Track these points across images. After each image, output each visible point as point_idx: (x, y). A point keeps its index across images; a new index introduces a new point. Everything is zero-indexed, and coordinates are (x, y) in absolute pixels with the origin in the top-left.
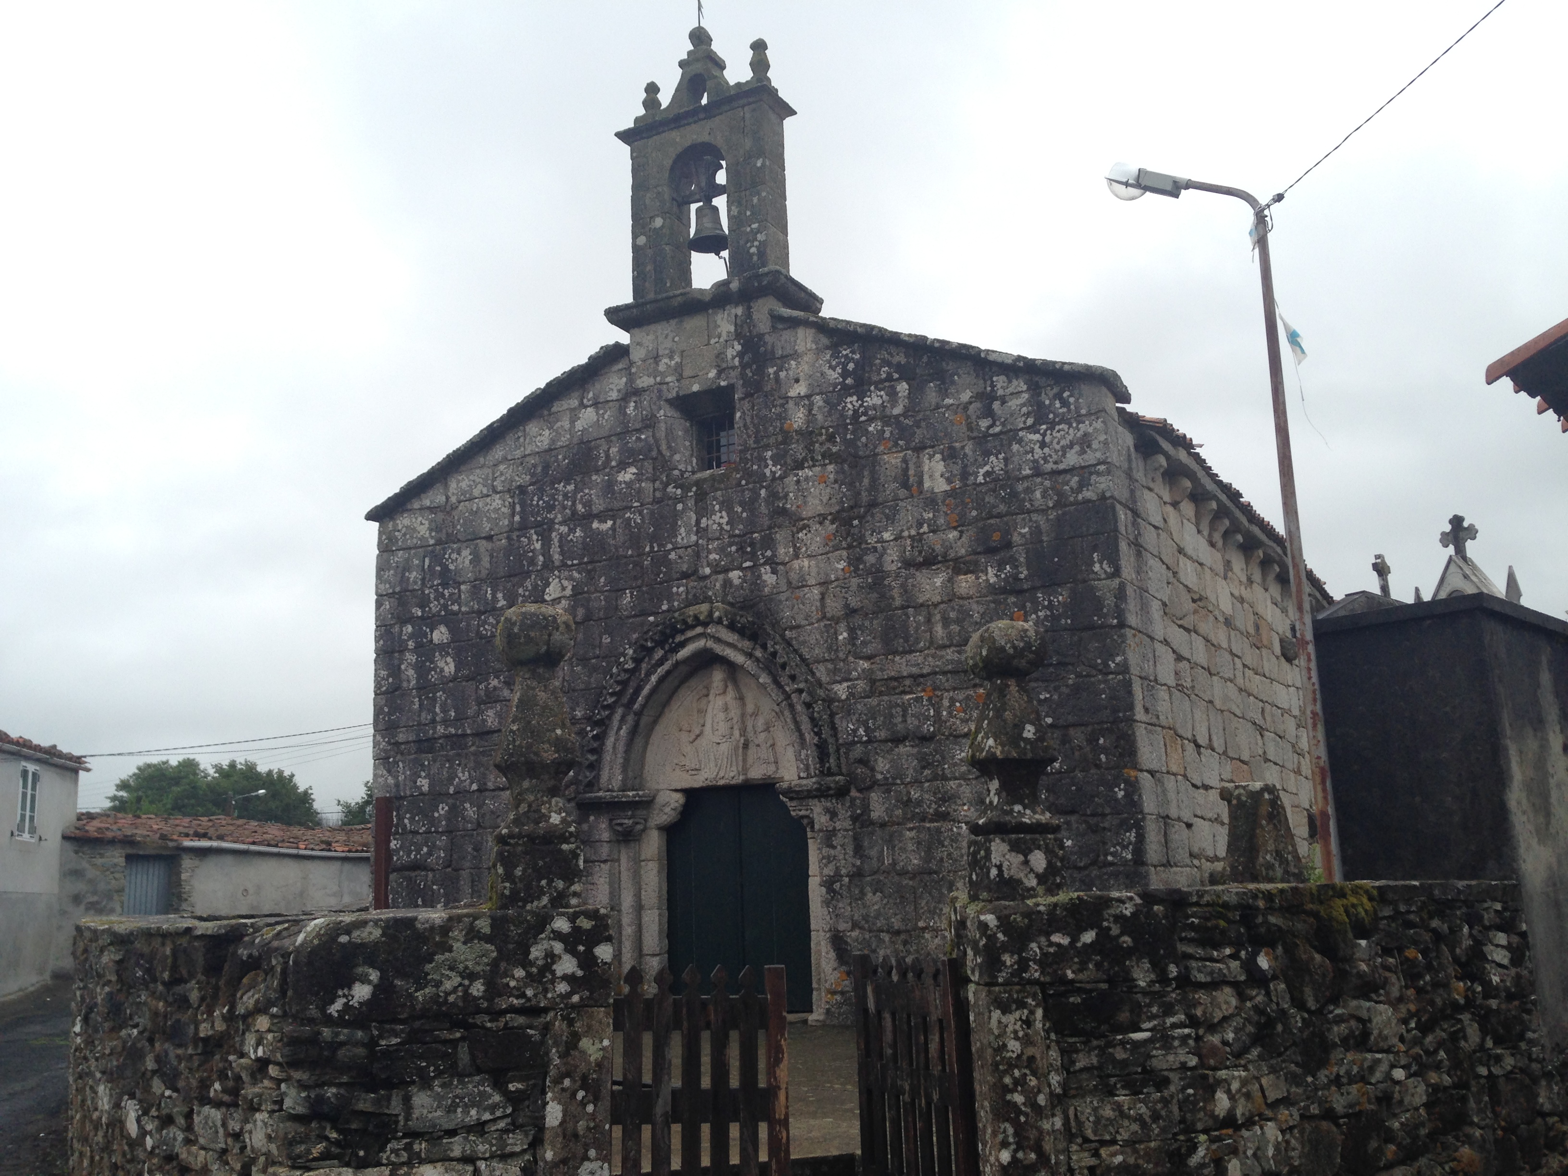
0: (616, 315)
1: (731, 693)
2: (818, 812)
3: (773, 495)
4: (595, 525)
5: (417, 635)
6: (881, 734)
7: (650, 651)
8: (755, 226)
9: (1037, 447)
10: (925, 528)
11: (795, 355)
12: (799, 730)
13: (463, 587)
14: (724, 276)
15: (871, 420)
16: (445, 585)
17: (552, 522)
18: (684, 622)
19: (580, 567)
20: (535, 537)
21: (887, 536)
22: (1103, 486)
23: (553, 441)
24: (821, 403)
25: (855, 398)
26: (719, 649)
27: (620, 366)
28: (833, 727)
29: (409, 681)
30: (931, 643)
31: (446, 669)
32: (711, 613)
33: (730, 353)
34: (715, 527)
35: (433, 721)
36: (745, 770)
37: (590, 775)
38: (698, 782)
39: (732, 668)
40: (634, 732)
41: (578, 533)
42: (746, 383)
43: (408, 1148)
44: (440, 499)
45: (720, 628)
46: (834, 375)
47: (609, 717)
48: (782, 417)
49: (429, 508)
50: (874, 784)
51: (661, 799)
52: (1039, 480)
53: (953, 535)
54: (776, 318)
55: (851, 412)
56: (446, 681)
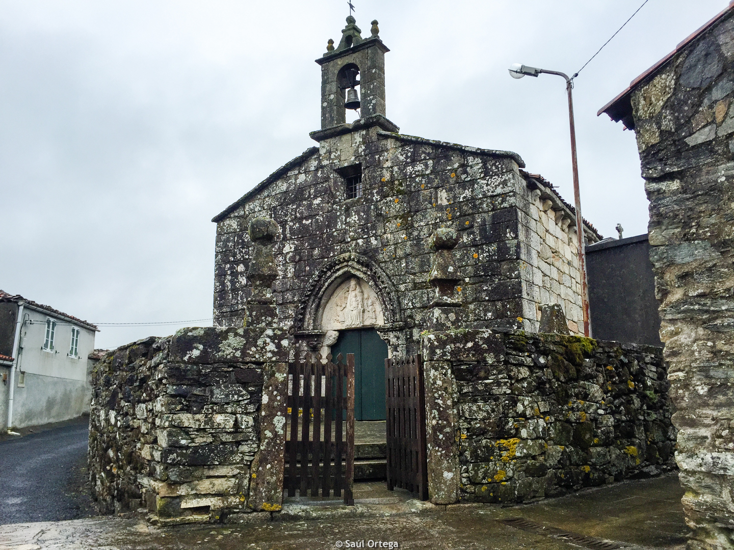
0: (315, 136)
1: (358, 289)
2: (392, 337)
3: (376, 208)
4: (304, 222)
5: (231, 268)
6: (418, 305)
7: (325, 273)
8: (371, 97)
9: (485, 186)
10: (438, 220)
11: (387, 150)
13: (250, 248)
14: (358, 118)
15: (417, 176)
16: (243, 248)
17: (286, 221)
18: (339, 260)
19: (298, 239)
20: (280, 227)
21: (422, 223)
22: (511, 201)
23: (288, 188)
24: (397, 170)
25: (411, 167)
26: (353, 271)
27: (315, 156)
28: (399, 303)
29: (228, 287)
31: (243, 282)
32: (350, 257)
33: (360, 150)
34: (353, 222)
35: (237, 303)
36: (363, 321)
37: (300, 324)
38: (343, 327)
39: (359, 280)
40: (318, 306)
41: (297, 225)
42: (367, 162)
43: (212, 408)
44: (242, 213)
45: (353, 262)
46: (402, 158)
47: (308, 300)
48: (381, 176)
49: (237, 216)
50: (415, 325)
51: (328, 334)
52: (485, 199)
53: (449, 223)
54: (380, 135)
55: (409, 173)
56: (243, 287)
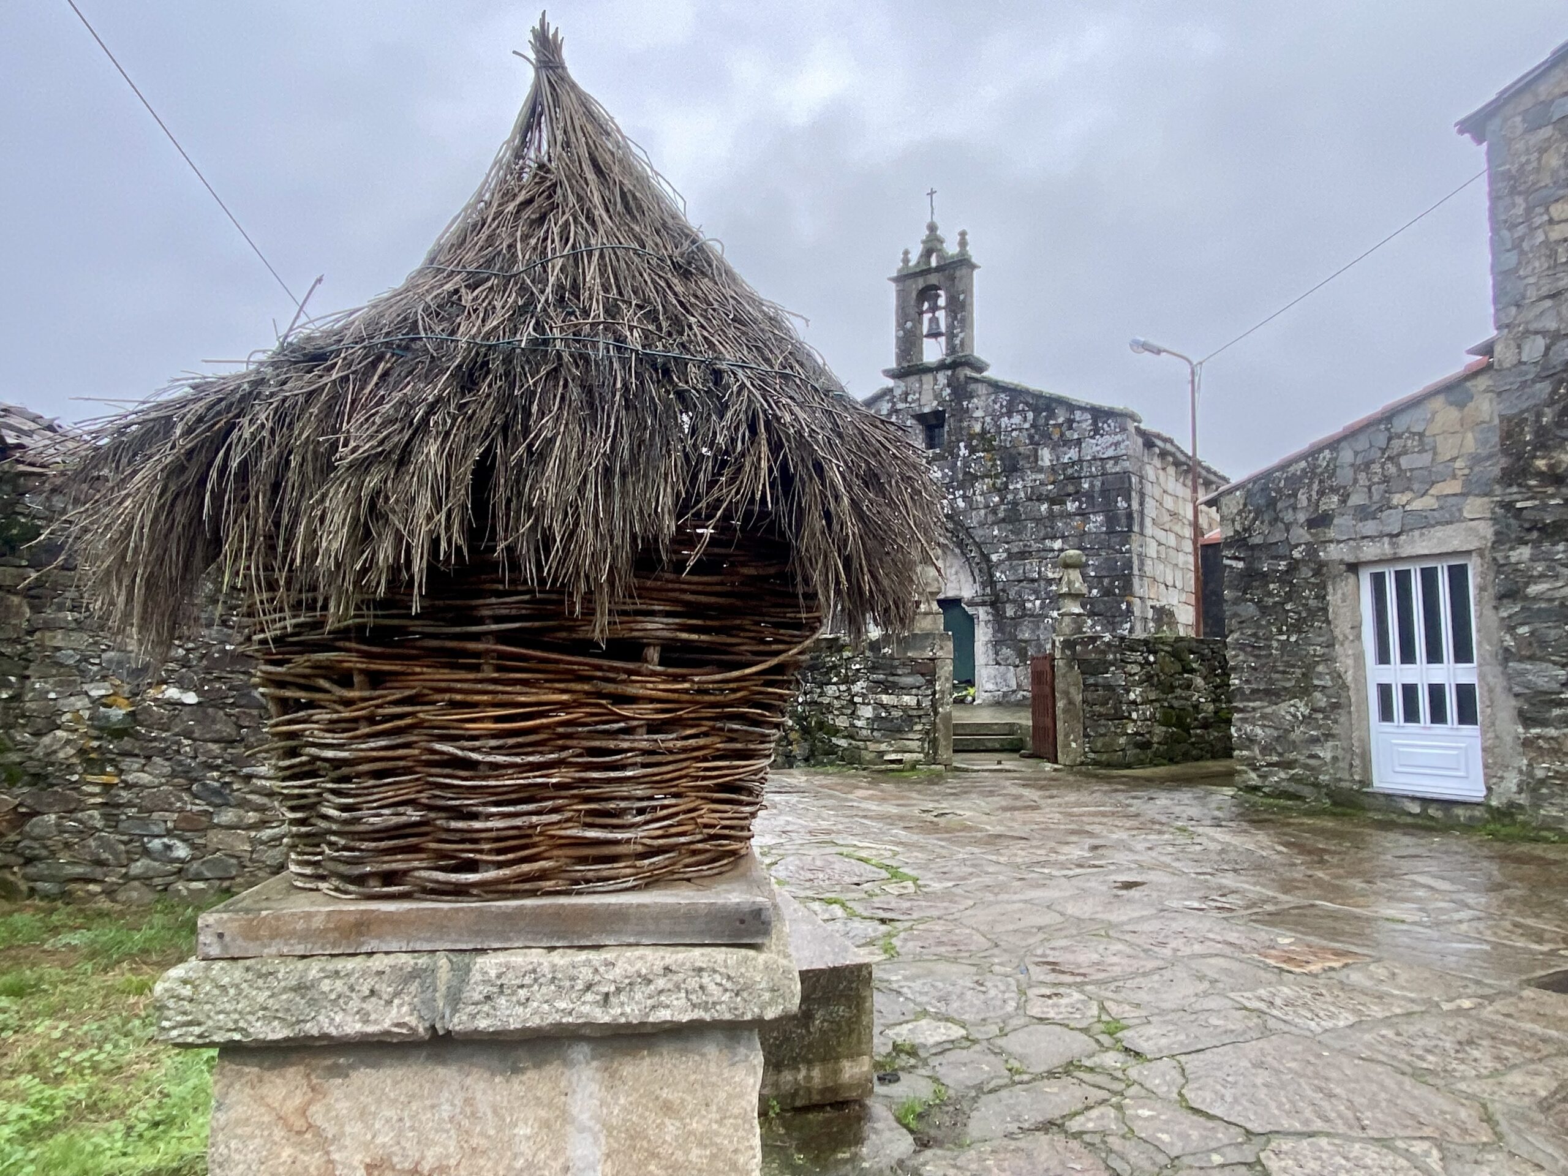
0: (887, 373)
2: (981, 612)
3: (964, 464)
6: (1013, 578)
8: (959, 330)
9: (1094, 446)
10: (1038, 483)
11: (977, 396)
12: (973, 574)
14: (943, 354)
15: (1014, 430)
21: (1019, 486)
22: (1125, 465)
24: (989, 421)
25: (1006, 419)
27: (888, 397)
28: (990, 574)
33: (944, 394)
42: (952, 409)
48: (970, 427)
50: (1008, 601)
52: (1094, 462)
53: (1050, 487)
54: (968, 378)
55: (1004, 426)
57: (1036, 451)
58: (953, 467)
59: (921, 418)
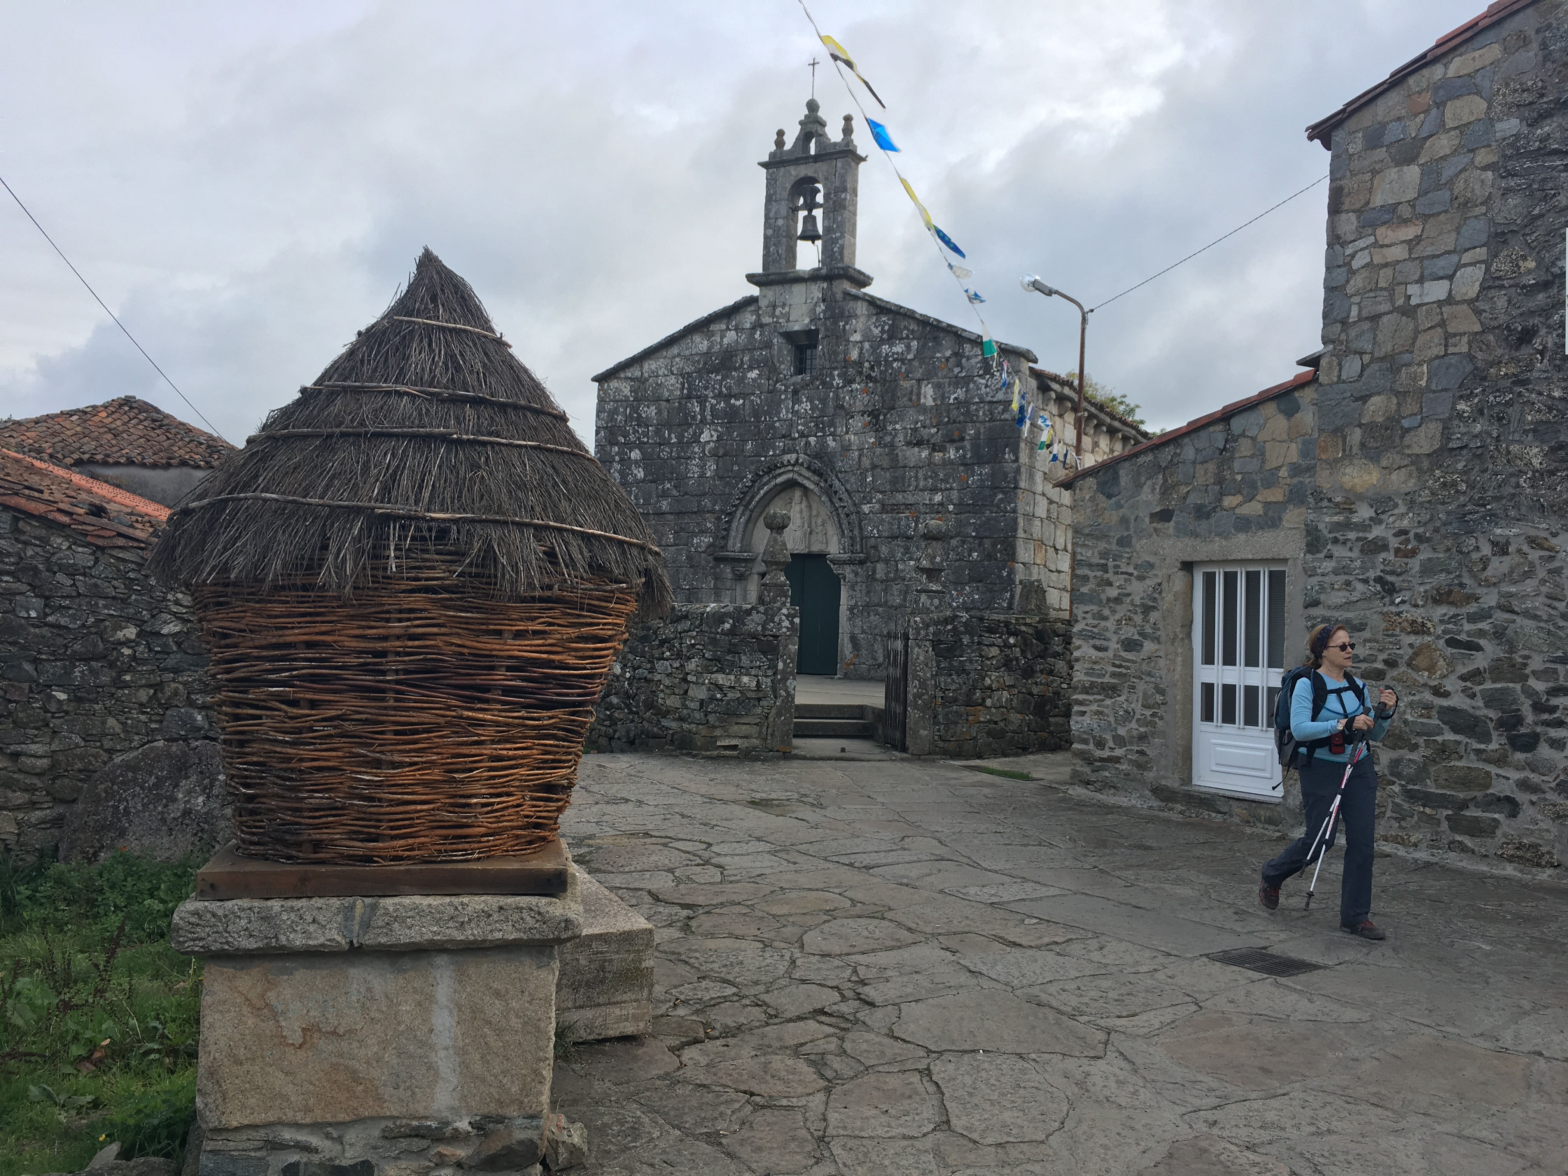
0: (752, 278)
1: (805, 503)
3: (837, 395)
4: (733, 401)
5: (621, 453)
6: (886, 534)
7: (761, 477)
9: (983, 387)
10: (919, 425)
11: (856, 316)
12: (841, 527)
13: (650, 428)
14: (818, 261)
15: (895, 360)
16: (639, 425)
18: (782, 463)
19: (721, 425)
20: (696, 404)
21: (897, 426)
23: (709, 348)
24: (868, 347)
25: (887, 346)
26: (800, 480)
27: (752, 308)
28: (861, 529)
30: (917, 487)
31: (639, 475)
33: (818, 310)
34: (802, 411)
36: (810, 546)
37: (723, 543)
39: (805, 489)
40: (748, 521)
41: (722, 405)
42: (827, 329)
43: (740, 670)
44: (638, 374)
45: (802, 468)
46: (876, 331)
47: (735, 512)
48: (846, 352)
49: (631, 379)
50: (879, 560)
51: (760, 558)
52: (982, 405)
53: (934, 430)
54: (846, 294)
55: (884, 354)
56: (638, 482)
57: (919, 387)
58: (824, 401)
59: (789, 336)
